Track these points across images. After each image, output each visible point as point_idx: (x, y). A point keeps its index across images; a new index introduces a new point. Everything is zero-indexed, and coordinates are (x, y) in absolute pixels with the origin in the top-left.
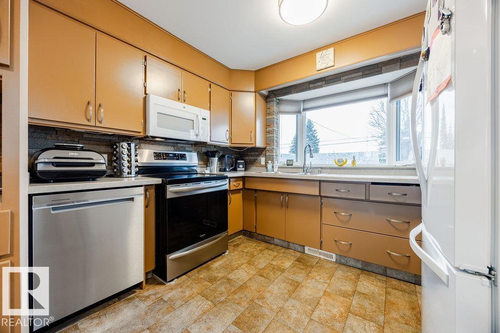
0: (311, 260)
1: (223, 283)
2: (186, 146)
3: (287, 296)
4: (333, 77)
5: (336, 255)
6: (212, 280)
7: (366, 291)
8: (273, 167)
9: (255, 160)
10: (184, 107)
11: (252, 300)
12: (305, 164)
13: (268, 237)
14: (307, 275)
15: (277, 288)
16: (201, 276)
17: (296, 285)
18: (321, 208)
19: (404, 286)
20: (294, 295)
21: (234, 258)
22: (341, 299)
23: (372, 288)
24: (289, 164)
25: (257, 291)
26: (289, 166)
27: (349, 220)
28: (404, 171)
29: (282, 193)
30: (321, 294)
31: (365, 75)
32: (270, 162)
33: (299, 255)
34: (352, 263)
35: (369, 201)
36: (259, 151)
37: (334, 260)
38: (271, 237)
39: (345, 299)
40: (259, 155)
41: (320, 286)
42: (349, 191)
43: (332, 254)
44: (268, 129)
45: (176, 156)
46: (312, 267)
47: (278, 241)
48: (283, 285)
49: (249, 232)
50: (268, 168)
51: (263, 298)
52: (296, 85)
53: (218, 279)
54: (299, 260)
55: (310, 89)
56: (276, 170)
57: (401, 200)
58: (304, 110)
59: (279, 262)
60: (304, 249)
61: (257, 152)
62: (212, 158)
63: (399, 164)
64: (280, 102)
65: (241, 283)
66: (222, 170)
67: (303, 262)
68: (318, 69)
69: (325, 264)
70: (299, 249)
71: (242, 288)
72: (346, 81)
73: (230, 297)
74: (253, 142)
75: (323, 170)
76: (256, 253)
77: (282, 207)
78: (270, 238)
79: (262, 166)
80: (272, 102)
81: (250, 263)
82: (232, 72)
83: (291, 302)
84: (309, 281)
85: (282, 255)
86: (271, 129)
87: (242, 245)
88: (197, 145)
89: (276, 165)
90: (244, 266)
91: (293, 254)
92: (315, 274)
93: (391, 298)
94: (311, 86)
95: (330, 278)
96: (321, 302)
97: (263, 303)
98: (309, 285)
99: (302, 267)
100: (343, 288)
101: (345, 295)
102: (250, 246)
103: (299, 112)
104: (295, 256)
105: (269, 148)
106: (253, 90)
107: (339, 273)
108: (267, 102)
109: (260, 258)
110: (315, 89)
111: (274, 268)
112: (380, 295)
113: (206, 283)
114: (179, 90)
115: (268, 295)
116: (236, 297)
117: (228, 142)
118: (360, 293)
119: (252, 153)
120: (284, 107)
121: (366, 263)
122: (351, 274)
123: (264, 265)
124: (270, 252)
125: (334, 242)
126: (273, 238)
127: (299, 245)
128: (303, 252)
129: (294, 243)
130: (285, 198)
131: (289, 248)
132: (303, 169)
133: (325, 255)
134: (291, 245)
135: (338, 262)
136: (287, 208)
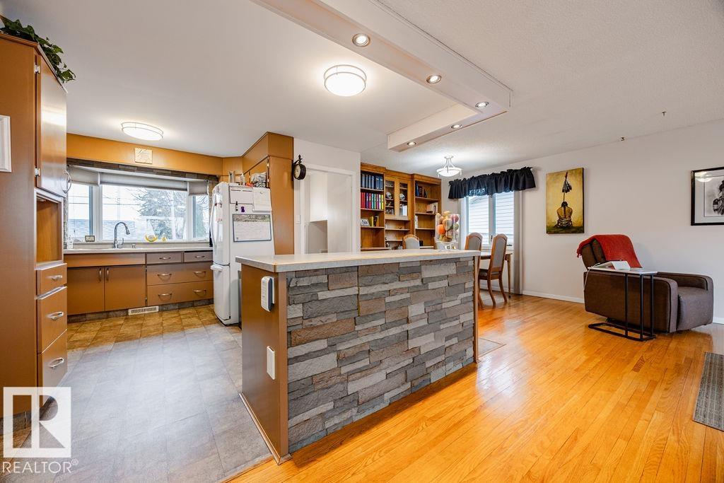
0: (139, 316)
5: (159, 305)
7: (185, 313)
12: (115, 240)
13: (77, 315)
14: (144, 320)
18: (146, 274)
19: (205, 306)
23: (188, 311)
24: (90, 240)
26: (88, 243)
27: (169, 278)
29: (100, 268)
33: (124, 318)
34: (171, 307)
35: (184, 263)
37: (157, 310)
38: (81, 315)
42: (170, 258)
43: (155, 307)
47: (92, 315)
54: (127, 319)
56: (71, 246)
57: (202, 260)
58: (102, 182)
60: (127, 312)
63: (196, 240)
67: (131, 318)
68: (136, 161)
69: (152, 315)
70: (121, 314)
75: (137, 245)
77: (100, 280)
78: (79, 317)
85: (107, 321)
91: (117, 320)
92: (149, 318)
93: (199, 311)
99: (135, 320)
103: (96, 184)
107: (165, 313)
110: (125, 171)
112: (193, 311)
118: (182, 315)
120: (76, 176)
121: (181, 304)
122: (173, 313)
124: (91, 324)
125: (158, 297)
126: (85, 314)
127: (121, 310)
128: (127, 315)
129: (113, 311)
130: (105, 272)
131: (108, 317)
132: (114, 245)
133: (149, 310)
134: (111, 314)
135: (161, 311)
136: (108, 280)
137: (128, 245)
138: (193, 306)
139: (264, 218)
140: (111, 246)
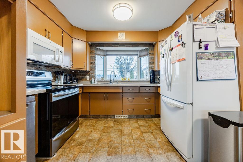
0: (120, 120)
1: (88, 143)
2: (43, 67)
3: (120, 136)
4: (122, 44)
5: (128, 115)
6: (81, 144)
7: (142, 124)
8: (94, 81)
9: (83, 78)
10: (50, 42)
11: (108, 143)
12: (111, 79)
13: (96, 115)
14: (122, 126)
15: (114, 135)
16: (73, 145)
17: (121, 131)
18: (123, 97)
19: (150, 119)
20: (122, 135)
21: (84, 130)
22: (137, 129)
23: (143, 123)
24: (102, 80)
25: (107, 139)
26: (102, 81)
28: (145, 82)
29: (105, 93)
30: (131, 130)
31: (133, 46)
32: (93, 78)
33: (113, 119)
34: (133, 117)
35: (140, 93)
36: (86, 73)
37: (127, 118)
39: (138, 129)
40: (85, 75)
41: (129, 128)
42: (133, 90)
43: (126, 115)
44: (91, 62)
45: (38, 74)
46: (121, 122)
47: (102, 116)
48: (116, 133)
49: (84, 116)
50: (92, 81)
51: (112, 140)
52: (106, 43)
53: (84, 142)
54: (114, 121)
55: (112, 46)
56: (96, 82)
57: (149, 91)
58: (107, 55)
59: (108, 125)
60: (115, 117)
61: (85, 73)
62: (60, 76)
63: (142, 79)
64: (97, 49)
65: (98, 139)
66: (65, 83)
67: (116, 122)
68: (119, 39)
69: (125, 120)
70: (113, 117)
71: (100, 141)
72: (127, 47)
73: (97, 147)
74: (85, 68)
76: (94, 124)
77: (105, 99)
78: (97, 116)
79: (88, 81)
80: (93, 49)
81: (95, 129)
82: (73, 28)
83: (123, 138)
84: (124, 128)
85: (106, 121)
86: (93, 62)
87: (84, 123)
88: (50, 67)
89: (96, 80)
90: (93, 132)
91: (111, 120)
92: (124, 124)
93: (149, 124)
94: (113, 45)
95: (130, 124)
96: (133, 133)
97: (113, 142)
98: (125, 129)
99: (118, 124)
100: (135, 126)
101: (137, 128)
102: (89, 122)
103: (105, 56)
104: (113, 120)
105: (92, 71)
106: (85, 41)
107: (131, 122)
108: (90, 48)
109: (98, 126)
110: (115, 47)
111: (107, 128)
112: (146, 124)
113: (78, 147)
114: (46, 30)
115: (113, 139)
116: (100, 145)
117: (71, 67)
118: (141, 126)
119: (81, 74)
120: (98, 52)
121: (138, 116)
122: (135, 120)
123: (102, 128)
124: (101, 122)
125: (127, 110)
126: (99, 115)
127: (112, 115)
128: (115, 118)
129: (109, 115)
130: (106, 95)
131: (107, 118)
132: (110, 82)
133: (123, 117)
134: (108, 116)
135: (129, 118)
136: (107, 100)
137: (115, 82)
138: (143, 118)
139: (227, 55)
140: (109, 82)
